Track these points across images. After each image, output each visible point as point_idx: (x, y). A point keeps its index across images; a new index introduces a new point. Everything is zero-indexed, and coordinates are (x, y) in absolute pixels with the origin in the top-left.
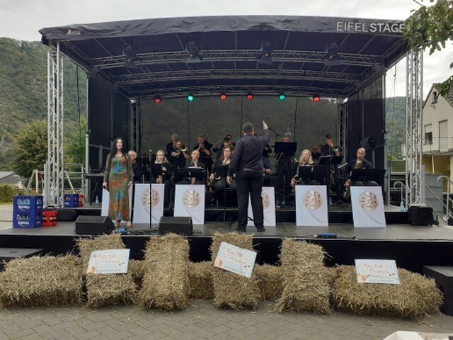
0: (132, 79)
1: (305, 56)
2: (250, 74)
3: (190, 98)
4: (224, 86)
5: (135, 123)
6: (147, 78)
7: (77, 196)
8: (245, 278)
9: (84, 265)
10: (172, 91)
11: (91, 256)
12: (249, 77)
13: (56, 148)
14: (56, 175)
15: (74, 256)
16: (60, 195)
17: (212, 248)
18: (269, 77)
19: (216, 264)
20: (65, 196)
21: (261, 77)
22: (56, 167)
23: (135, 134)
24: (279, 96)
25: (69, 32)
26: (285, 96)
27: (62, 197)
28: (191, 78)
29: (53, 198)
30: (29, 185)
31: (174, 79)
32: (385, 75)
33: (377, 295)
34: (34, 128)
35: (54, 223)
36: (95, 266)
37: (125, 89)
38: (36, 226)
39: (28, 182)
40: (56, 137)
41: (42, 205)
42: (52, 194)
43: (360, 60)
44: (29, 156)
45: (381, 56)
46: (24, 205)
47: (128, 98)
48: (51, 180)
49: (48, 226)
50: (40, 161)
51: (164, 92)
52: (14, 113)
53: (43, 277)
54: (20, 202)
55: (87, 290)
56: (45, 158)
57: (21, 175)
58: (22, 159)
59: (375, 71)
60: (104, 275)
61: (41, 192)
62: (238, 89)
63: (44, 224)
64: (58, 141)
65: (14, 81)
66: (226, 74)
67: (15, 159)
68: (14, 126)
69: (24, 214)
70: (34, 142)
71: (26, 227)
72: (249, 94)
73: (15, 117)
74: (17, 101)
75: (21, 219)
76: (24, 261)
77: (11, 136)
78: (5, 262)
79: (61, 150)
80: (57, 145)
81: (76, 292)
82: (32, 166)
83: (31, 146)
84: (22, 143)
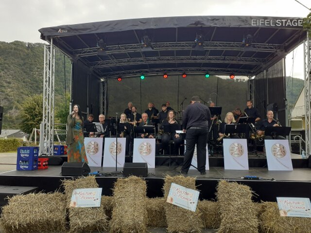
0: (102, 64)
1: (226, 46)
2: (185, 59)
3: (142, 77)
4: (166, 68)
5: (104, 95)
6: (113, 63)
7: (63, 147)
8: (191, 212)
9: (68, 200)
10: (130, 73)
11: (73, 193)
12: (184, 62)
13: (49, 112)
14: (48, 132)
15: (60, 193)
16: (51, 146)
17: (164, 188)
18: (198, 61)
19: (168, 201)
20: (55, 147)
21: (193, 61)
22: (48, 126)
23: (104, 103)
24: (205, 75)
25: (60, 30)
26: (210, 75)
27: (52, 148)
28: (144, 63)
29: (46, 148)
30: (30, 139)
31: (132, 63)
32: (285, 58)
33: (297, 227)
34: (34, 100)
35: (45, 168)
36: (76, 201)
37: (97, 72)
38: (33, 169)
39: (29, 137)
40: (49, 105)
41: (38, 154)
42: (45, 145)
43: (266, 48)
44: (31, 119)
45: (282, 45)
46: (25, 154)
47: (99, 77)
48: (45, 136)
49: (42, 169)
50: (38, 122)
51: (124, 74)
52: (22, 90)
53: (37, 210)
54: (22, 151)
55: (69, 220)
56: (41, 120)
57: (25, 132)
58: (26, 121)
59: (277, 55)
60: (83, 208)
61: (38, 144)
62: (176, 70)
63: (39, 167)
64: (50, 107)
65: (22, 69)
66: (168, 60)
67: (21, 121)
68: (21, 99)
69: (24, 160)
70: (34, 109)
71: (26, 170)
72: (184, 74)
73: (22, 93)
74: (24, 82)
75: (22, 164)
76: (23, 197)
77: (19, 106)
78: (9, 198)
79: (53, 114)
80: (49, 111)
81: (61, 222)
82: (32, 126)
83: (32, 112)
84: (26, 110)
